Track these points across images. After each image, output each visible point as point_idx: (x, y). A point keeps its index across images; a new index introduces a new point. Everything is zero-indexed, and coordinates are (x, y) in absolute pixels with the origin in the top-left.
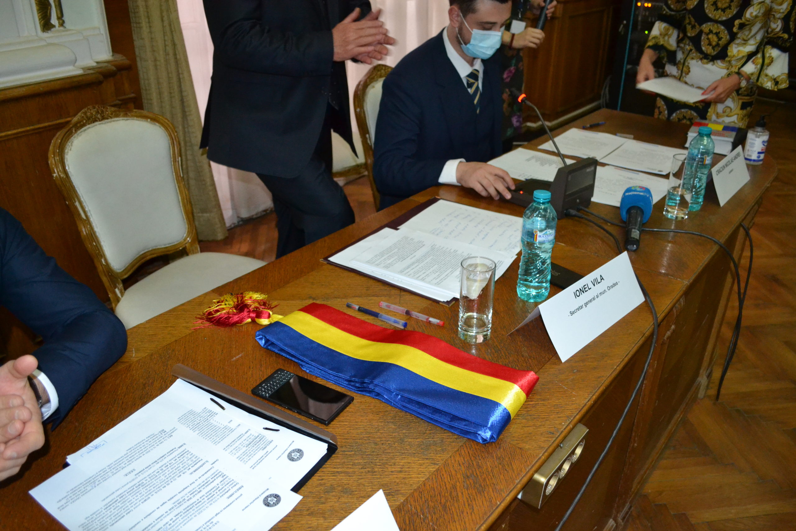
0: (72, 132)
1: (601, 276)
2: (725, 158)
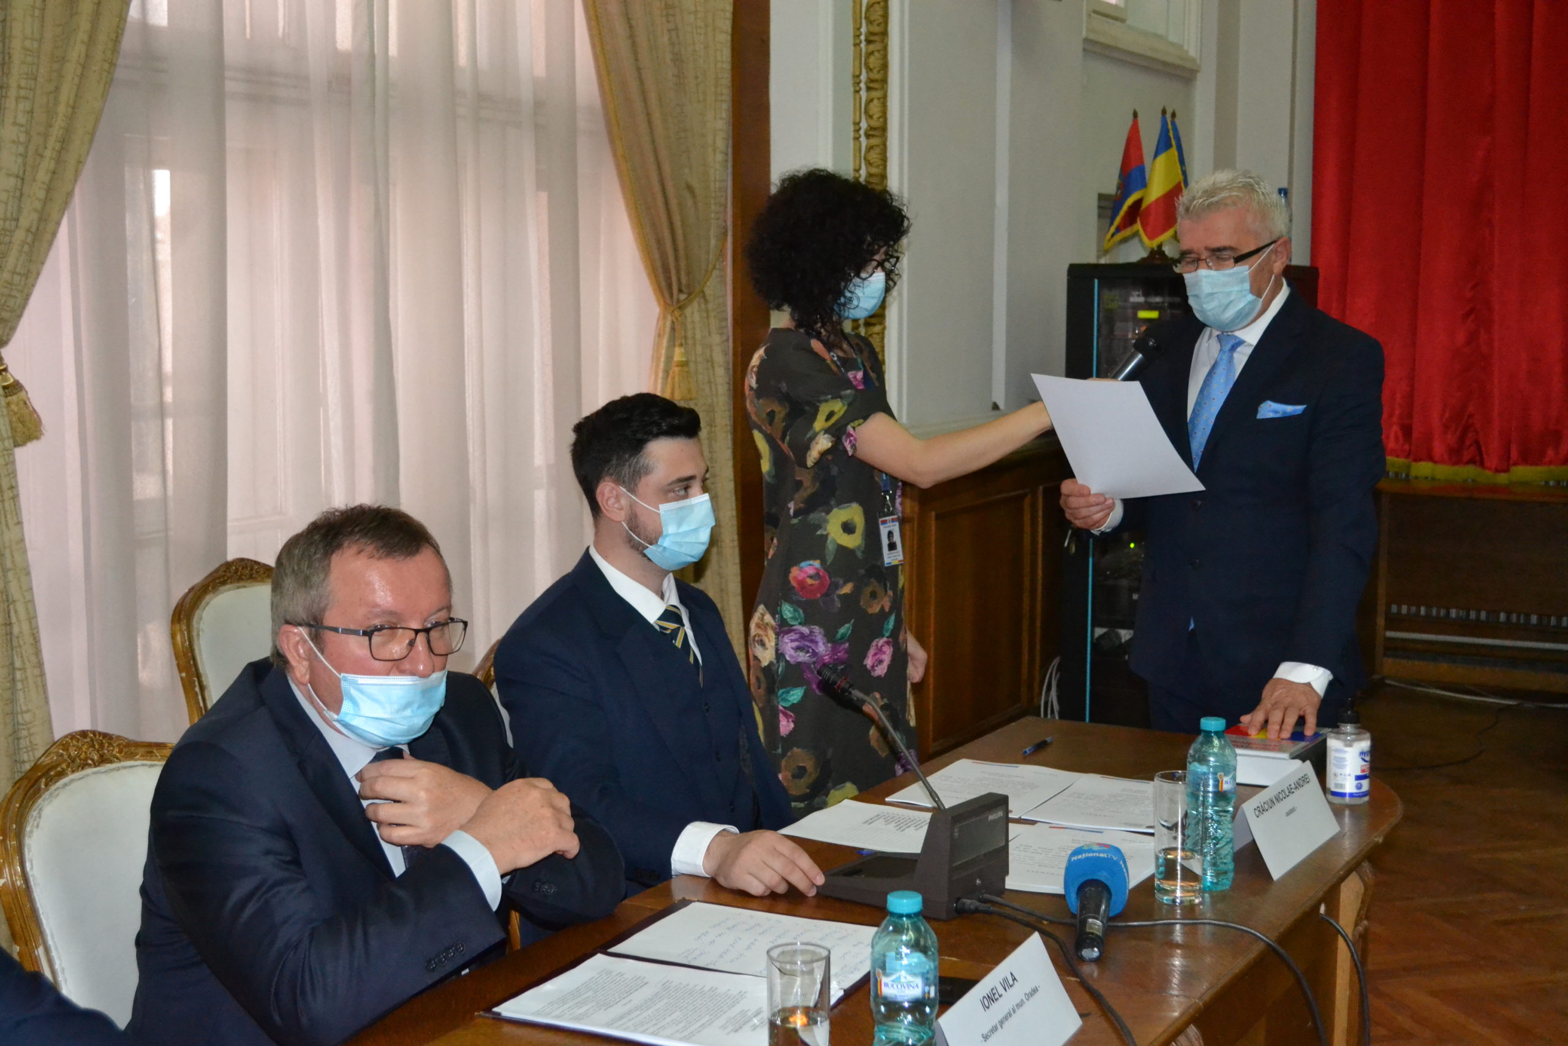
0: (39, 789)
1: (1012, 974)
2: (1266, 789)
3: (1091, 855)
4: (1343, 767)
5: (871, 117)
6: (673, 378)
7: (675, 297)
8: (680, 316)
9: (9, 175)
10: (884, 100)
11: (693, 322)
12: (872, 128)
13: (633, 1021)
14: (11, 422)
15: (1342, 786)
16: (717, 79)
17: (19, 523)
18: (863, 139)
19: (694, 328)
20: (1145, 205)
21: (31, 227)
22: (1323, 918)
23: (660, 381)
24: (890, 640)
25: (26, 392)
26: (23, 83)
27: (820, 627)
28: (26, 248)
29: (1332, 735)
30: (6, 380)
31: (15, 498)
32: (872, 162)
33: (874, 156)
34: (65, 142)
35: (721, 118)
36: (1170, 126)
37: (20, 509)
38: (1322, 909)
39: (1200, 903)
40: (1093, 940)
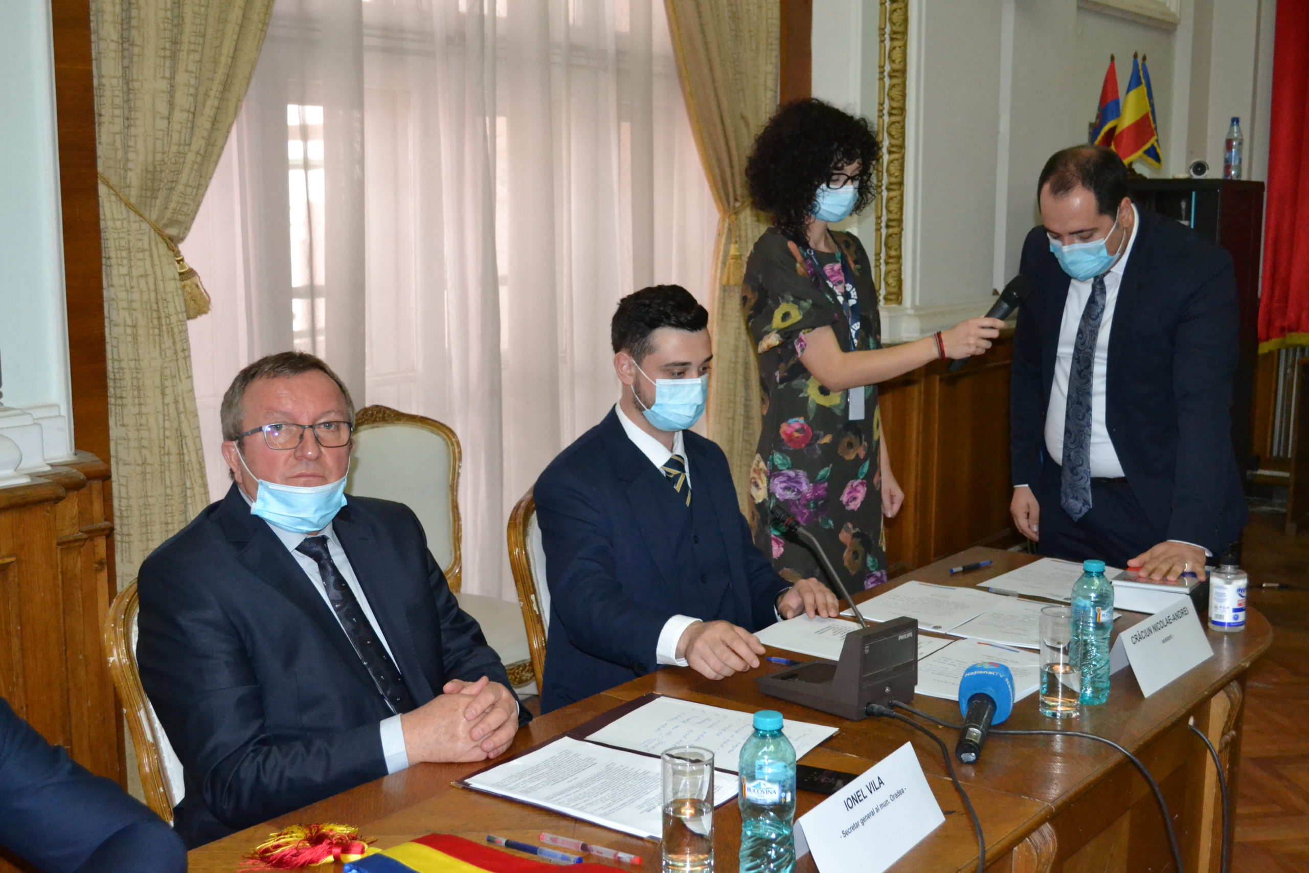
1: (879, 778)
2: (1151, 617)
3: (981, 672)
4: (1222, 601)
5: (893, 61)
6: (729, 268)
7: (732, 204)
8: (736, 219)
9: (182, 110)
10: (904, 47)
11: (746, 224)
12: (894, 71)
13: (569, 797)
14: (185, 300)
15: (1221, 616)
16: (768, 32)
17: (190, 377)
18: (887, 80)
19: (746, 230)
20: (1118, 131)
21: (200, 150)
22: (1192, 730)
23: (719, 271)
24: (865, 481)
25: (199, 278)
26: (193, 39)
27: (804, 470)
28: (196, 167)
29: (1214, 574)
30: (182, 267)
31: (187, 358)
32: (893, 97)
33: (895, 93)
34: (226, 85)
35: (771, 63)
36: (1140, 67)
37: (191, 367)
38: (1191, 721)
39: (1077, 717)
40: (971, 746)
